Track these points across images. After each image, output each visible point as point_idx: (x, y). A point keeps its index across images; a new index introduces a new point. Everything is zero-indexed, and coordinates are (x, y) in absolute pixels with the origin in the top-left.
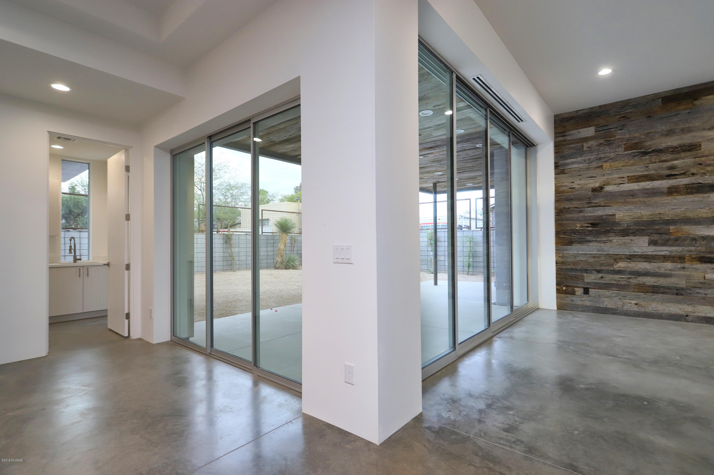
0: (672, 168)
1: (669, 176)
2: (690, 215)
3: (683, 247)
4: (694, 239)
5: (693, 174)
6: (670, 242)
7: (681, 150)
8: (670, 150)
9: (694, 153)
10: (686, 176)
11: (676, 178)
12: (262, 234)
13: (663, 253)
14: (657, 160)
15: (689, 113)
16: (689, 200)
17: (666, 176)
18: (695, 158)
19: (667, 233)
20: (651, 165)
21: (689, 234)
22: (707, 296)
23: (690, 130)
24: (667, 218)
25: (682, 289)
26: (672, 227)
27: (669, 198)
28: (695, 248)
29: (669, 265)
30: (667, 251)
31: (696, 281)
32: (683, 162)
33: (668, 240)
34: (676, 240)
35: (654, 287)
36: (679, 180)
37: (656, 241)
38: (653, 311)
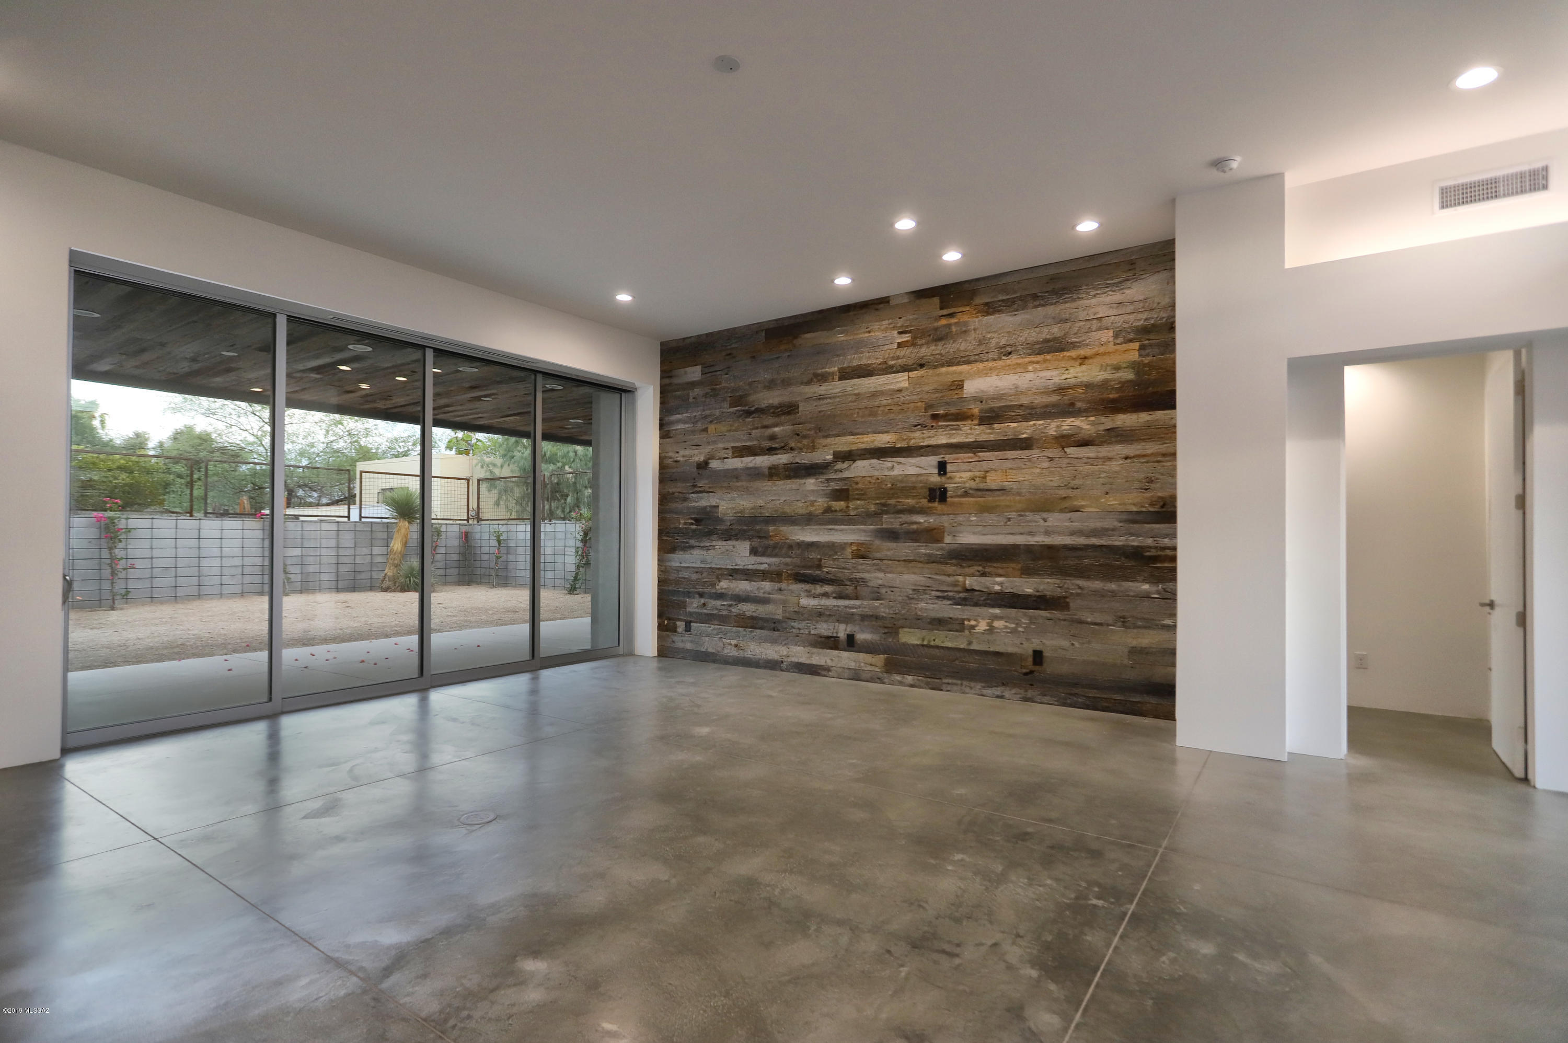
0: (773, 438)
1: (771, 451)
2: (788, 510)
3: (781, 559)
4: (790, 547)
5: (792, 449)
6: (770, 550)
7: (781, 411)
8: (771, 411)
9: (792, 417)
10: (785, 451)
11: (776, 454)
12: (360, 520)
13: (762, 567)
14: (760, 425)
15: (789, 356)
16: (788, 487)
17: (768, 450)
18: (794, 425)
19: (767, 537)
20: (753, 431)
21: (786, 539)
22: (801, 631)
23: (787, 383)
24: (767, 514)
25: (779, 621)
26: (771, 528)
27: (770, 483)
28: (791, 559)
29: (767, 585)
30: (766, 563)
31: (791, 609)
32: (783, 430)
33: (767, 547)
34: (775, 547)
35: (753, 618)
36: (779, 456)
37: (757, 548)
38: (751, 656)
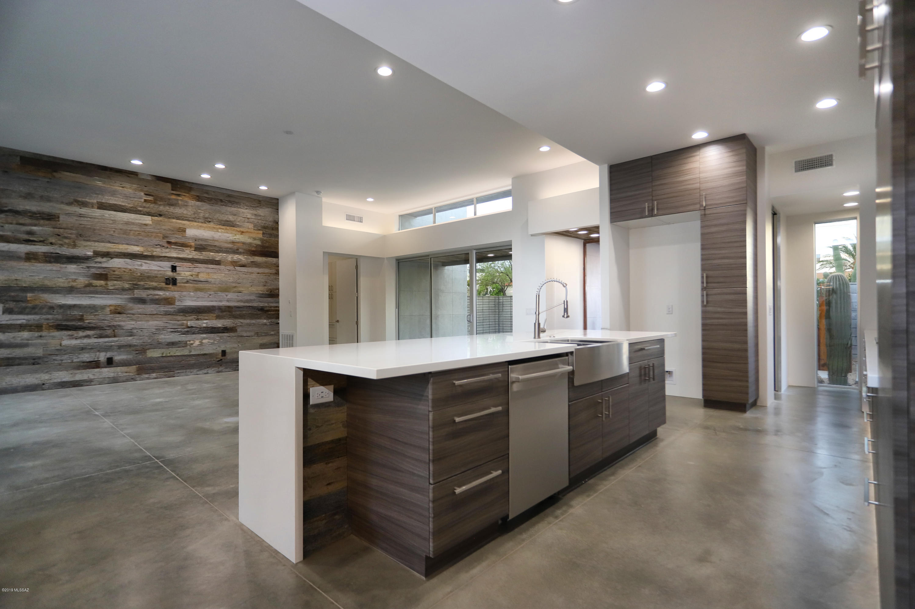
0: (30, 233)
1: (27, 242)
2: (47, 283)
3: (41, 316)
4: (52, 308)
5: (51, 244)
6: (27, 310)
7: (40, 216)
8: (29, 214)
9: (53, 223)
10: (45, 244)
11: (34, 245)
13: (19, 322)
14: (14, 222)
15: (48, 182)
16: (48, 268)
17: (24, 240)
18: (54, 228)
19: (25, 301)
20: (7, 225)
21: (47, 302)
22: (64, 361)
23: (49, 200)
24: (24, 285)
25: (39, 358)
26: (29, 295)
27: (27, 264)
28: (53, 316)
29: (25, 334)
30: (24, 319)
31: (53, 348)
32: (42, 230)
33: (25, 308)
34: (34, 308)
35: (8, 359)
36: (37, 247)
37: (12, 309)
38: (7, 386)
